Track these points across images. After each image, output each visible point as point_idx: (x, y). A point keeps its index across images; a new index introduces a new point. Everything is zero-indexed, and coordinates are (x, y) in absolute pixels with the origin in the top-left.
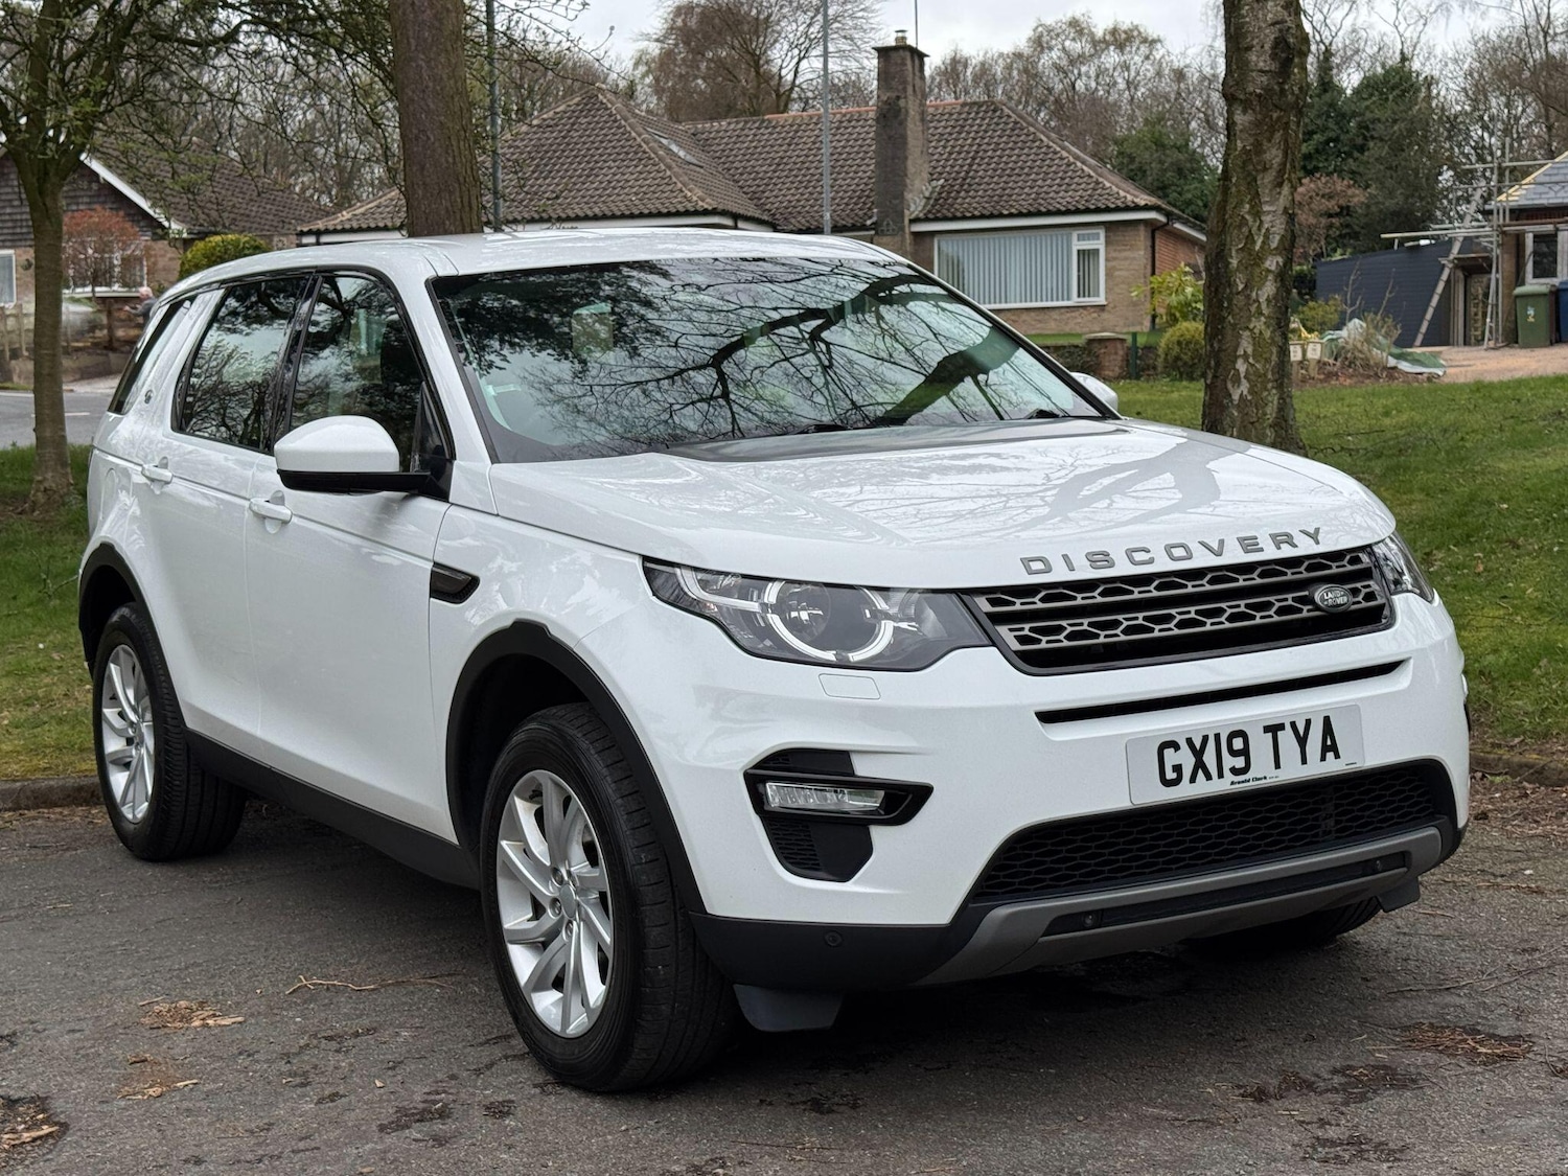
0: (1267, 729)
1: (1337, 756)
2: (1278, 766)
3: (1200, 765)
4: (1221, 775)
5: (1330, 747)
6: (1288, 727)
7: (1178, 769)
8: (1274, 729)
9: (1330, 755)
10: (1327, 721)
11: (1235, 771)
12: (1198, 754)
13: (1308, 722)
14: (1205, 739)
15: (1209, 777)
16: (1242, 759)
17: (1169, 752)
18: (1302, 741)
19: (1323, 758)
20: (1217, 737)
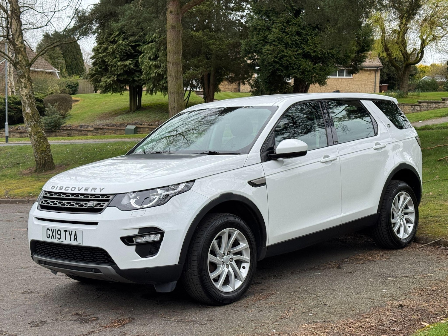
0: (64, 231)
1: (77, 241)
2: (65, 240)
3: (53, 235)
4: (56, 239)
5: (76, 238)
6: (68, 231)
7: (49, 235)
8: (65, 231)
9: (75, 240)
10: (75, 232)
11: (58, 238)
12: (53, 233)
13: (72, 231)
14: (54, 230)
15: (54, 238)
16: (59, 236)
17: (48, 231)
18: (70, 235)
19: (74, 241)
20: (56, 230)
